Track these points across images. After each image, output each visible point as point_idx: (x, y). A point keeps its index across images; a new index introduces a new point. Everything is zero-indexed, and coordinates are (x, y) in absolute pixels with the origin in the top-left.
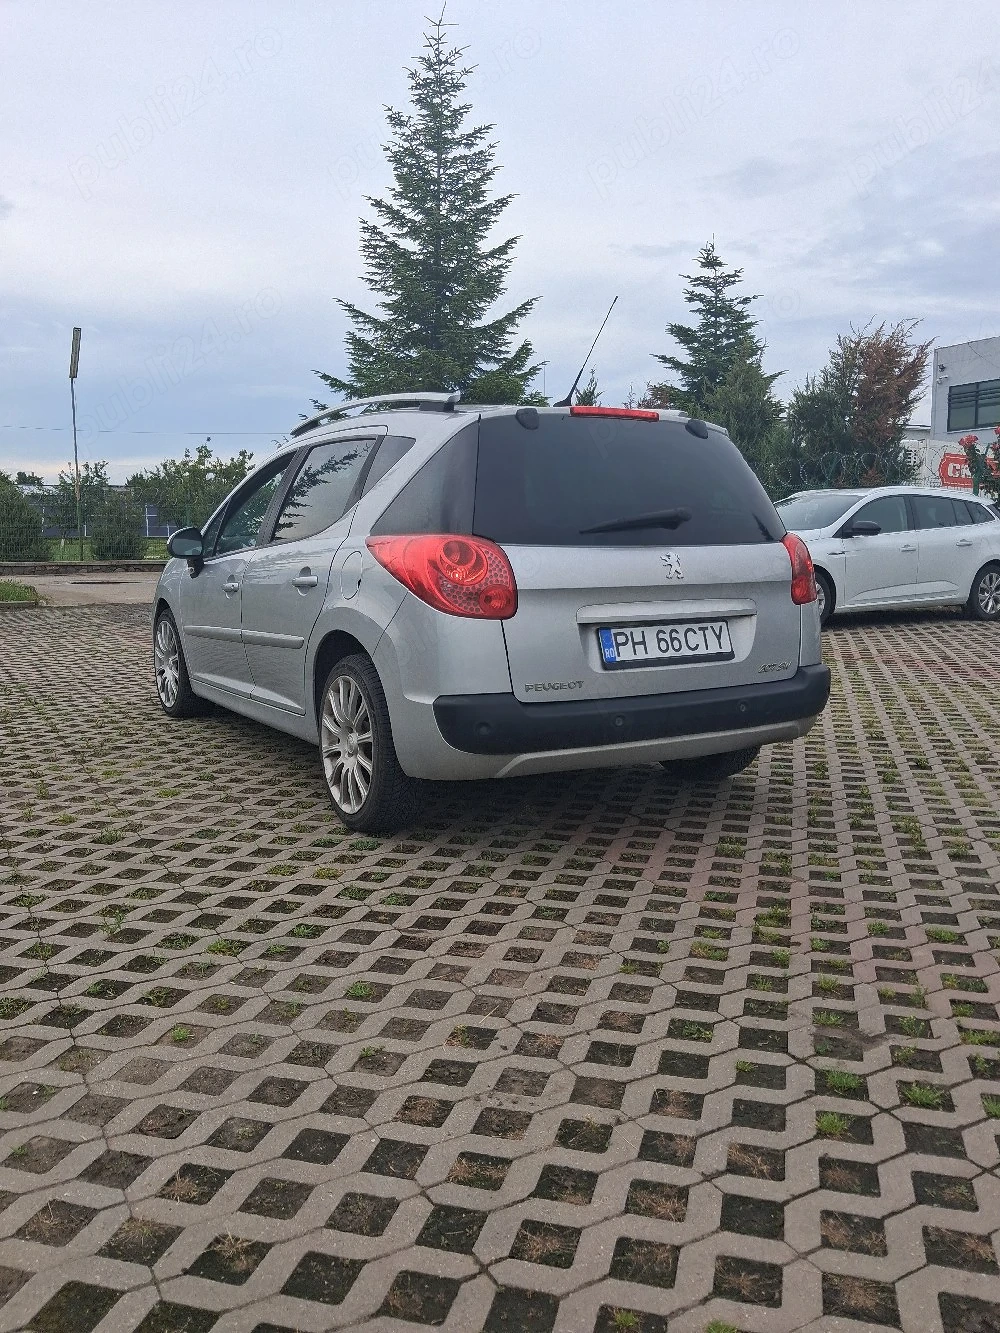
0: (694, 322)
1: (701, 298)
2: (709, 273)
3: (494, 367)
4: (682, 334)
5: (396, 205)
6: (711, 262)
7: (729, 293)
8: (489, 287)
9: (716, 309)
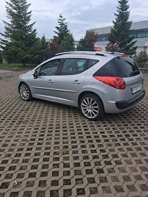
0: (59, 26)
1: (60, 22)
2: (60, 18)
3: (30, 33)
4: (58, 28)
5: (11, 3)
6: (61, 17)
7: (64, 22)
8: (28, 19)
9: (62, 24)
